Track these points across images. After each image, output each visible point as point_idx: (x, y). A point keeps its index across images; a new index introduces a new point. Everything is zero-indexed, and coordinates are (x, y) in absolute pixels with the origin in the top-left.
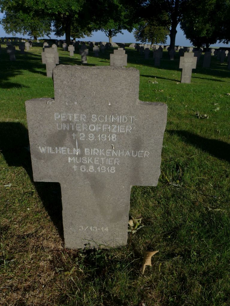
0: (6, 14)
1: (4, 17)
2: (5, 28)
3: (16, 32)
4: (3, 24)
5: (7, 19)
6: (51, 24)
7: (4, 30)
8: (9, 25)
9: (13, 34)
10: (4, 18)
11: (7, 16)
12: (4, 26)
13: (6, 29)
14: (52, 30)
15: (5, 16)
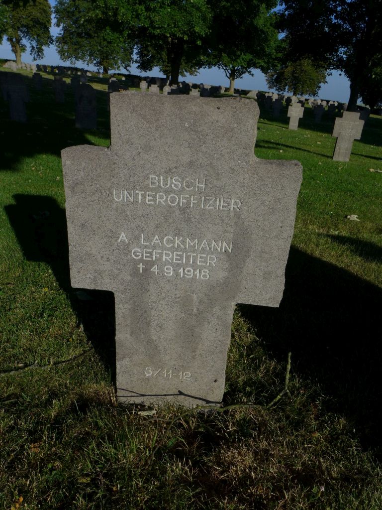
0: (63, 30)
1: (60, 34)
2: (59, 51)
3: (77, 58)
4: (57, 44)
5: (64, 37)
6: (133, 51)
7: (58, 54)
8: (66, 47)
9: (71, 61)
10: (60, 36)
11: (64, 32)
12: (59, 47)
13: (61, 52)
14: (135, 60)
15: (62, 32)
